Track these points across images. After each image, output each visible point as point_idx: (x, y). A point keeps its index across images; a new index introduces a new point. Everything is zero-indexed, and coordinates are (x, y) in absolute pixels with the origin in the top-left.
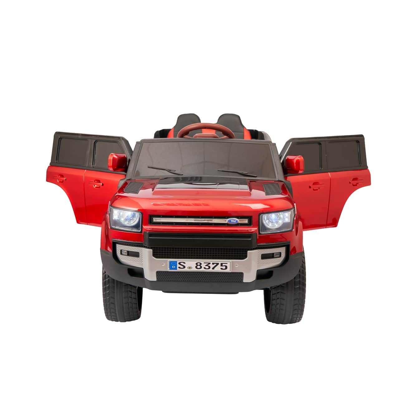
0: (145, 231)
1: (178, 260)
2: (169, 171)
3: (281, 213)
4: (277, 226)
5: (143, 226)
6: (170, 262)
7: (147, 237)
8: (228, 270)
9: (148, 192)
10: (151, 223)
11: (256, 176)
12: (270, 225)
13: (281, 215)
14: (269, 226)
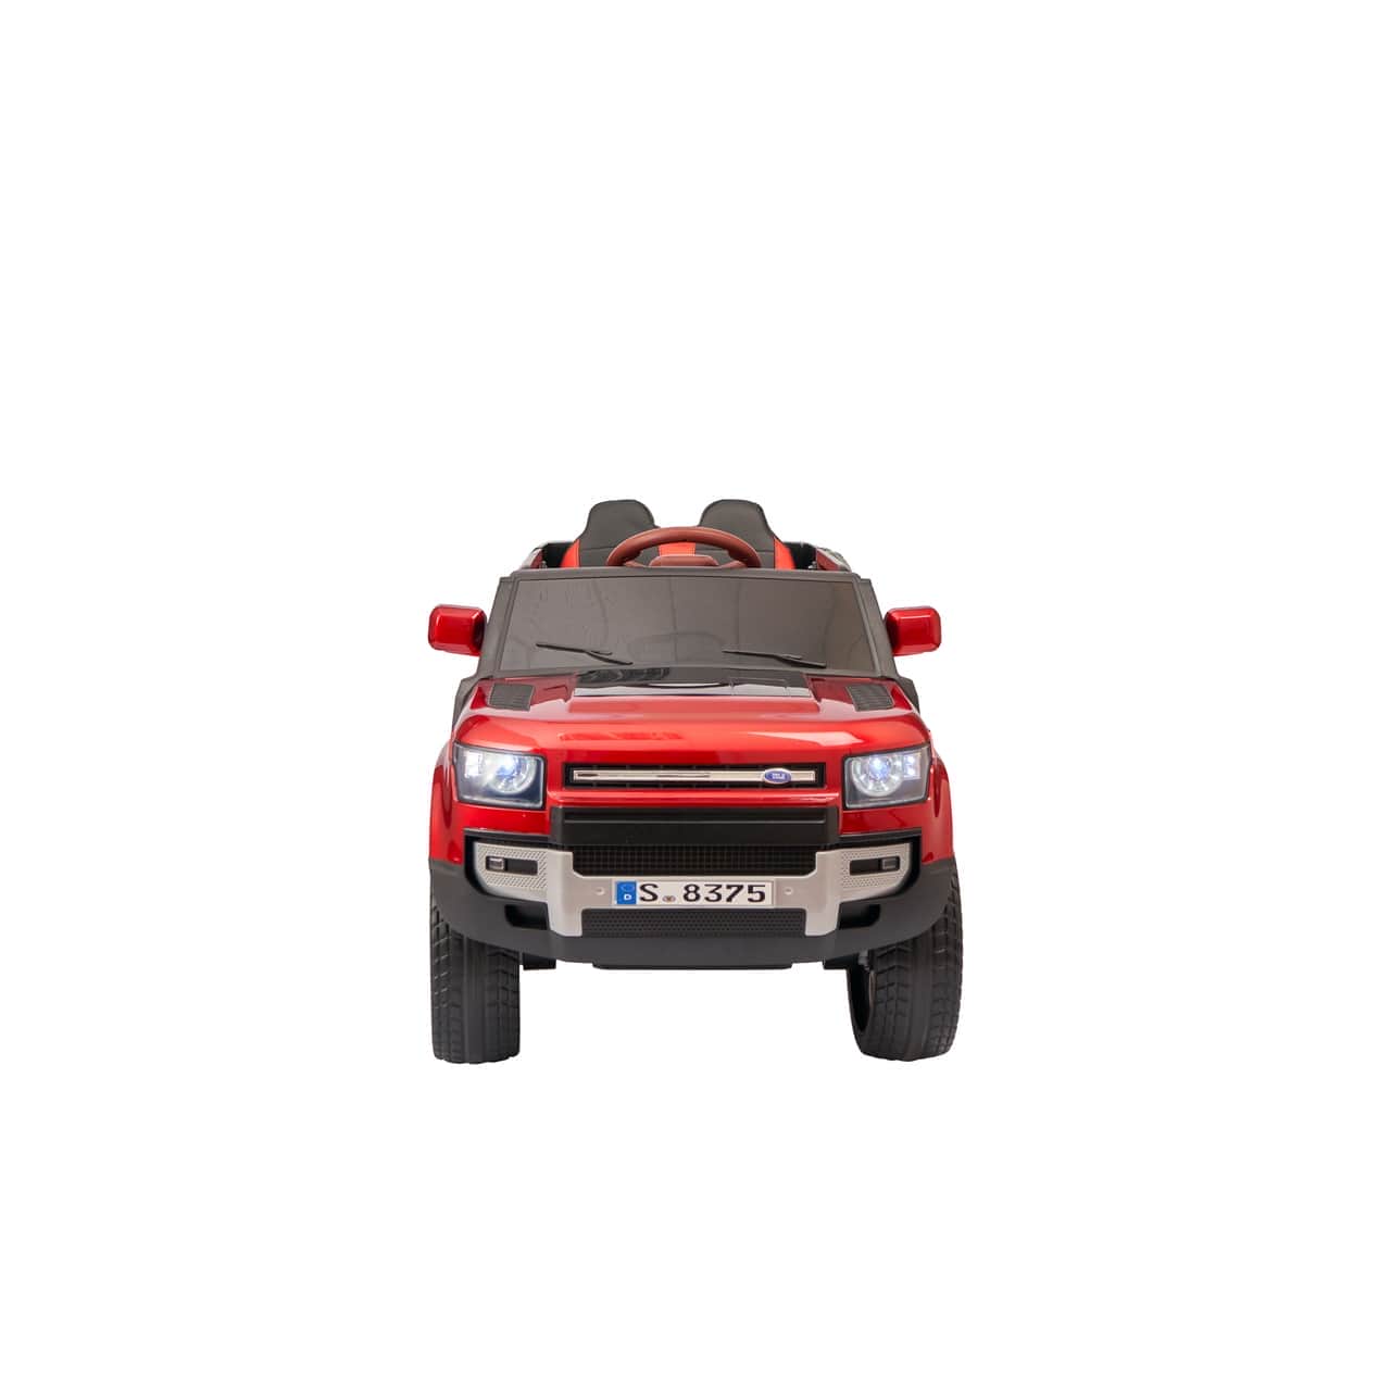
0: (555, 805)
1: (640, 880)
2: (595, 655)
3: (895, 755)
4: (886, 789)
5: (548, 793)
6: (619, 885)
7: (559, 819)
8: (767, 904)
9: (555, 708)
10: (568, 783)
11: (822, 664)
12: (871, 786)
13: (897, 760)
14: (868, 788)
